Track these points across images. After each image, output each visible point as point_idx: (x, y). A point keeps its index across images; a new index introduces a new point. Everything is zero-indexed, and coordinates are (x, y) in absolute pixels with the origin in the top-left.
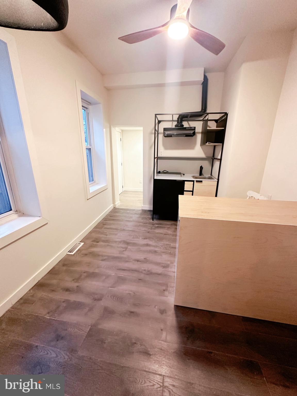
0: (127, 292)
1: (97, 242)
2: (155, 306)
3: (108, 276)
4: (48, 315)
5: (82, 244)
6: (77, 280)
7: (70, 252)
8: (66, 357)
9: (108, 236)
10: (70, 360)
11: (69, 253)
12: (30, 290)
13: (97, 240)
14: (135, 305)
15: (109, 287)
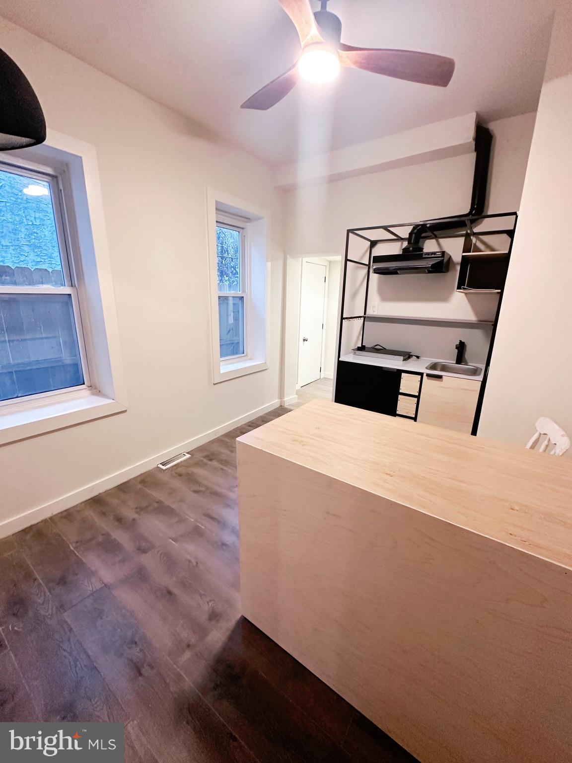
0: (188, 557)
1: (211, 460)
2: (211, 601)
3: (182, 520)
4: (74, 545)
5: (188, 456)
6: (140, 510)
7: (164, 464)
8: (50, 611)
9: (232, 454)
10: (50, 619)
11: (161, 466)
12: (81, 503)
13: (211, 457)
14: (183, 584)
15: (170, 538)
